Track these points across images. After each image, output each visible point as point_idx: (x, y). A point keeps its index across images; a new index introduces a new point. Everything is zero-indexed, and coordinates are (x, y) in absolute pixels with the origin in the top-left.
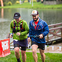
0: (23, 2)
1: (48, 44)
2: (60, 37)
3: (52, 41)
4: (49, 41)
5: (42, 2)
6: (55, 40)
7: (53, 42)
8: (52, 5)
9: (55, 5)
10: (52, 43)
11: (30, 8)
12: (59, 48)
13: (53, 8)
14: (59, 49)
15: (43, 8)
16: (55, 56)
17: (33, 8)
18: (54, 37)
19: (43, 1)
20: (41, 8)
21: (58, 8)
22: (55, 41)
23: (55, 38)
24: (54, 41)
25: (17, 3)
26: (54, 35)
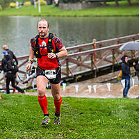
0: (22, 5)
1: (68, 81)
2: (89, 68)
3: (75, 76)
4: (70, 75)
5: (57, 5)
6: (80, 74)
7: (77, 78)
8: (74, 10)
9: (80, 10)
10: (75, 78)
11: (35, 16)
12: (88, 88)
13: (75, 16)
14: (87, 91)
15: (59, 16)
16: (80, 102)
17: (40, 16)
18: (78, 68)
19: (59, 2)
20: (54, 16)
21: (85, 16)
22: (80, 76)
23: (80, 71)
24: (78, 75)
25: (12, 7)
26: (79, 65)
